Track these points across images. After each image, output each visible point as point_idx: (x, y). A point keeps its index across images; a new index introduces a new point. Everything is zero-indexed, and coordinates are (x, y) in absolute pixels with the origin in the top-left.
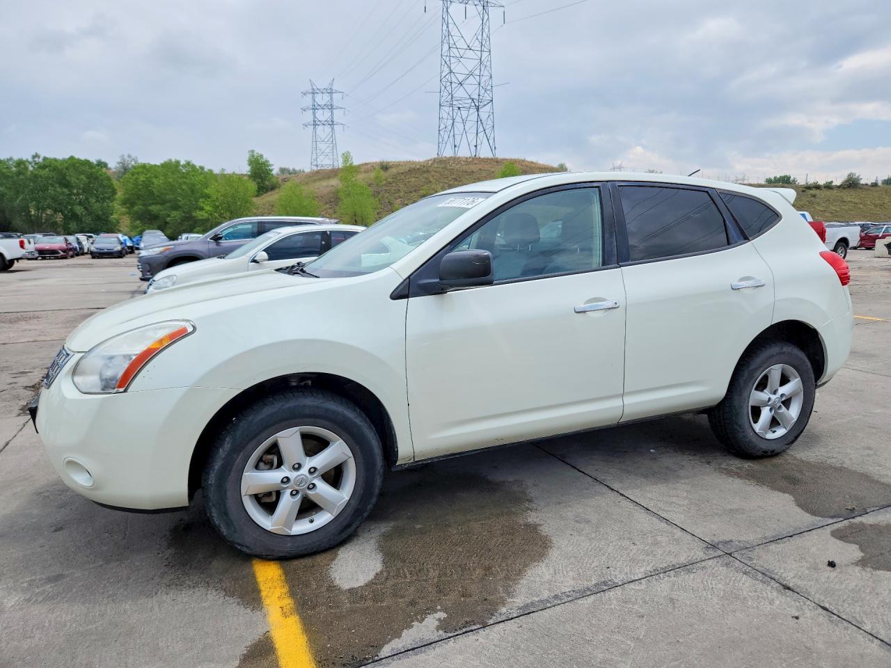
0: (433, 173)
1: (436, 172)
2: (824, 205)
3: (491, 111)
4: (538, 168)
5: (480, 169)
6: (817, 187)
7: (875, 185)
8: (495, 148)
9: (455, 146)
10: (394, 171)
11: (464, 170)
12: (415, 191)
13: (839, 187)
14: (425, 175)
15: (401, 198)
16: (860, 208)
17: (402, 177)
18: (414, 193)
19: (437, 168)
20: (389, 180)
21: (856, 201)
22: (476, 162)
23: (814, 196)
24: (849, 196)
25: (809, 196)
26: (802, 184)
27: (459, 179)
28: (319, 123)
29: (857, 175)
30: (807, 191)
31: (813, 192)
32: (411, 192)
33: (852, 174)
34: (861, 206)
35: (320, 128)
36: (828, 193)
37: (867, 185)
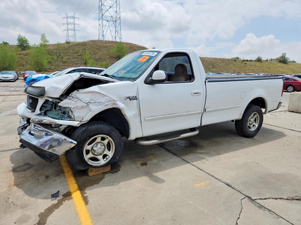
0: (88, 46)
1: (90, 45)
2: (249, 67)
3: (120, 23)
4: (137, 47)
5: (111, 46)
6: (247, 61)
7: (267, 61)
8: (121, 38)
9: (103, 36)
10: (71, 44)
11: (103, 45)
12: (76, 53)
13: (255, 61)
14: (84, 47)
15: (69, 56)
16: (262, 69)
17: (73, 47)
18: (76, 54)
19: (91, 44)
20: (66, 48)
21: (260, 66)
22: (110, 43)
23: (246, 64)
24: (258, 64)
25: (244, 64)
26: (242, 59)
27: (99, 49)
28: (69, 29)
29: (261, 57)
30: (243, 62)
31: (246, 62)
32: (74, 53)
33: (259, 56)
34: (262, 68)
35: (70, 32)
36: (251, 63)
37: (264, 60)
